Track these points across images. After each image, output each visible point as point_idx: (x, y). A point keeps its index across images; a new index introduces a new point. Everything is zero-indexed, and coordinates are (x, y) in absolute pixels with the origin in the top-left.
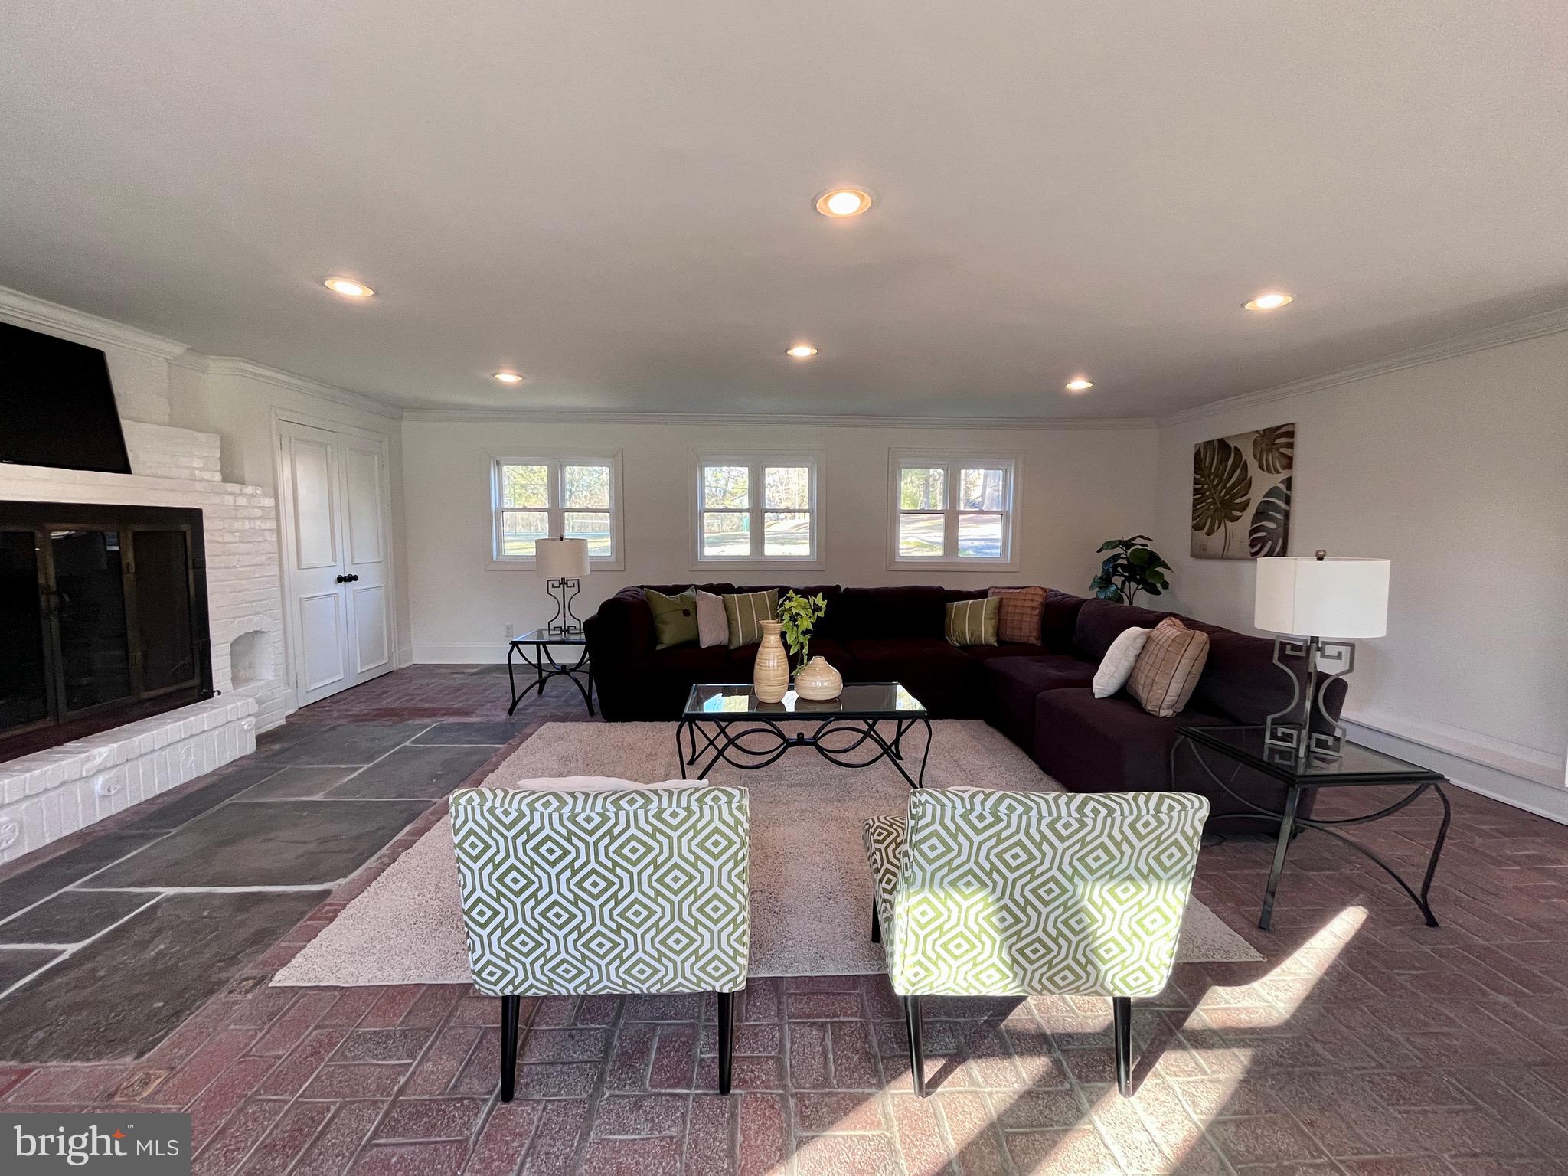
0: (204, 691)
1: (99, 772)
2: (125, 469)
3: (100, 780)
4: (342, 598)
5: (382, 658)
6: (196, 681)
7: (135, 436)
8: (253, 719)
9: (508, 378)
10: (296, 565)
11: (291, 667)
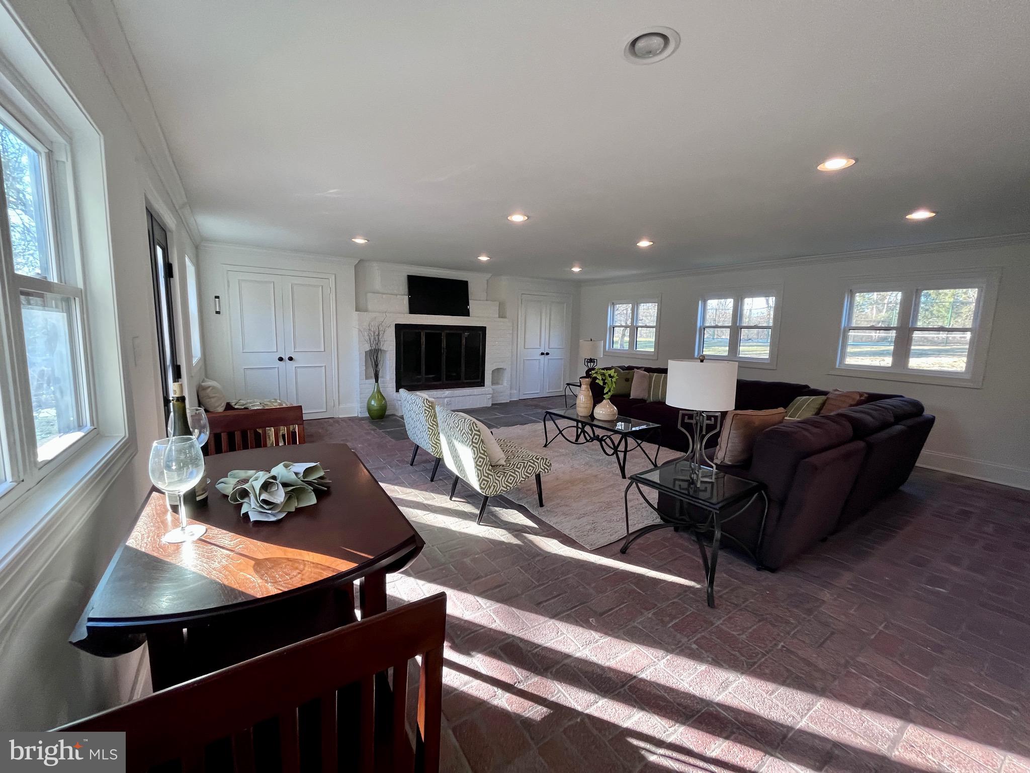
0: (481, 384)
1: (446, 397)
2: (468, 315)
3: (446, 400)
4: (542, 362)
5: (560, 388)
6: (479, 380)
7: (472, 306)
8: (491, 395)
9: (576, 269)
10: (523, 347)
11: (518, 383)
